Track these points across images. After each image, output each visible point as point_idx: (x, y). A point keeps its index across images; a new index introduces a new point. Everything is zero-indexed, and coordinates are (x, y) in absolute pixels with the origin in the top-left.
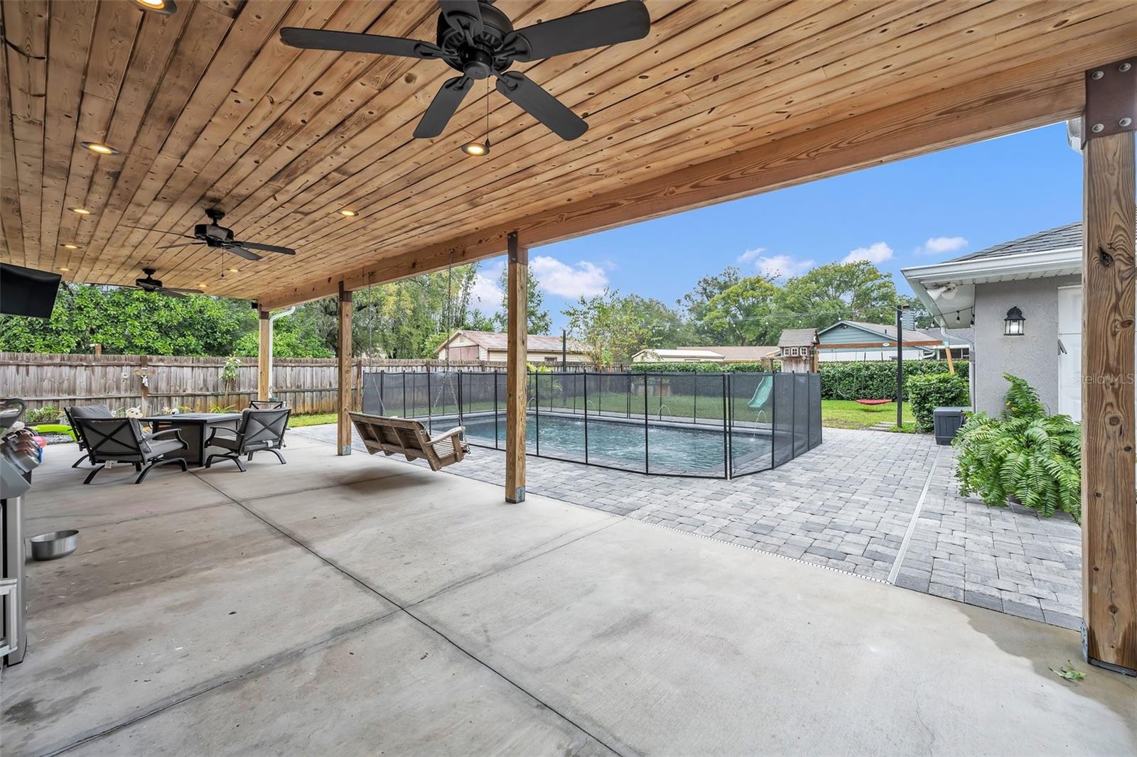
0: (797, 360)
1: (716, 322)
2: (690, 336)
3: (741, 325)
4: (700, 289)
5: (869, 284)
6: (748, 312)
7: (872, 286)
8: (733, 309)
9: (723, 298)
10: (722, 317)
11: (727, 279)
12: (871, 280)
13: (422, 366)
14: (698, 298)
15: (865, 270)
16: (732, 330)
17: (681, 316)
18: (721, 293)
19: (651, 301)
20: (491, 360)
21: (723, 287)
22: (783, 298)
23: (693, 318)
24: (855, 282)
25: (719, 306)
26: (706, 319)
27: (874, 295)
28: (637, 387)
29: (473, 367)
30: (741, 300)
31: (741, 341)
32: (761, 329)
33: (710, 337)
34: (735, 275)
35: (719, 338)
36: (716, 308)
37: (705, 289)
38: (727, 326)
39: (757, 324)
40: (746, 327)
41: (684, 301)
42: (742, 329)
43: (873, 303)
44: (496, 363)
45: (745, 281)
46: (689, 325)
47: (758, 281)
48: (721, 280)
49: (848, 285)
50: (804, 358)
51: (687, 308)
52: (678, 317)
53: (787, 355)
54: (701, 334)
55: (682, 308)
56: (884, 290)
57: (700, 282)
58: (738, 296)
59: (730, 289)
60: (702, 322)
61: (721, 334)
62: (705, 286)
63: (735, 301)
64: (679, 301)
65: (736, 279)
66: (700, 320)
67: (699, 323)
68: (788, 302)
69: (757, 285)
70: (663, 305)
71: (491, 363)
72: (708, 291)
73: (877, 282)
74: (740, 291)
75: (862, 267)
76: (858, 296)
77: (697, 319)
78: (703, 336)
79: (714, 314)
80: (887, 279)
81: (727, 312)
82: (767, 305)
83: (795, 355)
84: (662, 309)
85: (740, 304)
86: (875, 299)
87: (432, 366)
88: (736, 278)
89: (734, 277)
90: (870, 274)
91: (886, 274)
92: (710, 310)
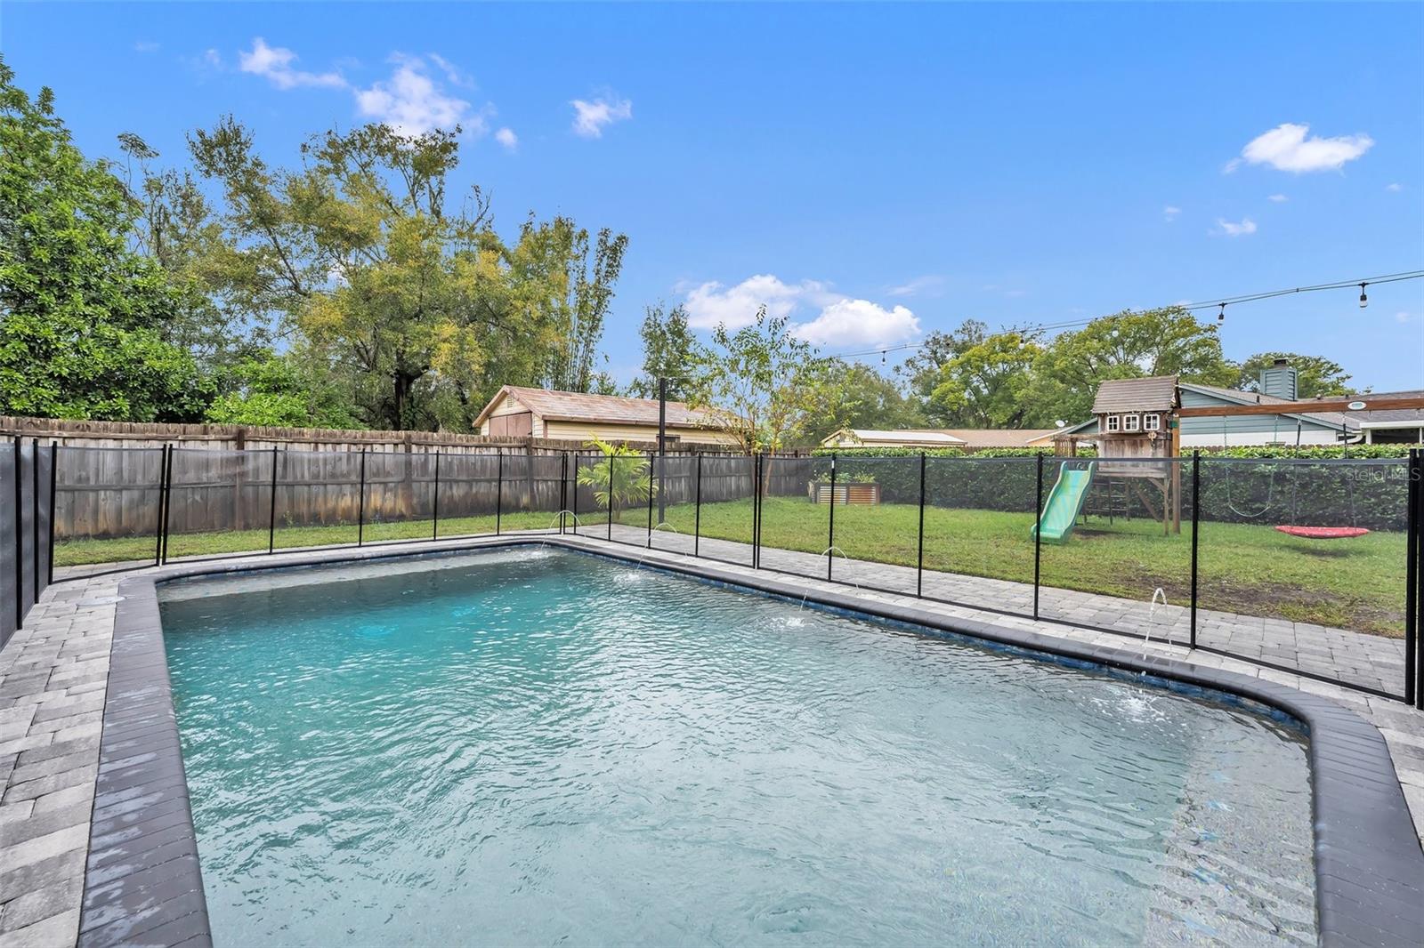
0: (1137, 439)
1: (951, 396)
2: (914, 416)
3: (984, 403)
4: (926, 352)
5: (1181, 342)
6: (996, 383)
7: (1185, 345)
8: (976, 380)
9: (961, 364)
10: (959, 390)
11: (967, 338)
12: (1185, 336)
13: (396, 445)
14: (926, 365)
15: (1176, 321)
16: (972, 408)
17: (900, 389)
18: (958, 357)
19: (858, 366)
20: (549, 437)
21: (961, 349)
22: (1049, 362)
23: (917, 392)
24: (1158, 339)
25: (955, 376)
26: (936, 392)
27: (1187, 357)
28: (817, 488)
29: (510, 448)
30: (986, 368)
31: (986, 424)
32: (1015, 407)
33: (942, 419)
34: (979, 333)
35: (955, 419)
36: (950, 378)
37: (935, 353)
38: (966, 403)
39: (1011, 400)
40: (993, 404)
41: (904, 369)
42: (987, 407)
43: (1185, 370)
44: (558, 442)
45: (993, 340)
46: (911, 400)
47: (1012, 339)
48: (958, 338)
49: (1147, 344)
50: (1153, 436)
51: (908, 378)
52: (896, 390)
53: (1113, 431)
54: (929, 414)
55: (902, 378)
56: (1202, 351)
57: (928, 343)
58: (982, 361)
59: (971, 351)
60: (929, 398)
61: (956, 413)
62: (934, 348)
63: (977, 367)
64: (898, 369)
65: (980, 338)
66: (927, 395)
67: (925, 400)
68: (1056, 368)
69: (1010, 345)
70: (875, 373)
71: (546, 441)
72: (939, 355)
73: (1195, 338)
74: (985, 353)
75: (1171, 317)
76: (1161, 360)
77: (922, 394)
78: (931, 417)
79: (947, 385)
80: (1207, 335)
81: (967, 383)
82: (1024, 374)
83: (1131, 430)
84: (873, 378)
85: (984, 373)
86: (1189, 364)
87: (416, 444)
88: (980, 336)
89: (977, 335)
90: (1184, 326)
91: (1207, 327)
92: (942, 381)
